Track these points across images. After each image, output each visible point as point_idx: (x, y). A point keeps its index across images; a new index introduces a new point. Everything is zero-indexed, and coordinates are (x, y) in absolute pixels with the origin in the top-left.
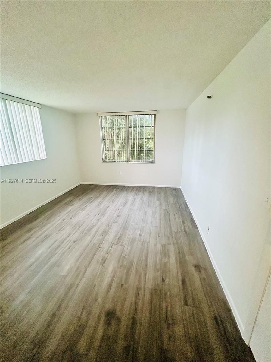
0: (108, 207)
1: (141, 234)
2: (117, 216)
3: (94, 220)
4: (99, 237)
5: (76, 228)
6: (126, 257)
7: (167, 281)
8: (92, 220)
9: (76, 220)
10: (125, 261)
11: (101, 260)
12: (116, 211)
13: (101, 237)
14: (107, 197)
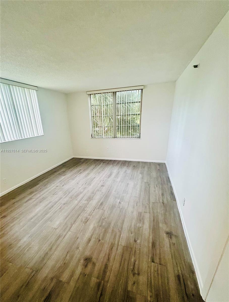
0: (95, 178)
1: (121, 202)
2: (101, 186)
3: (81, 188)
4: (84, 202)
5: (66, 193)
6: (105, 219)
7: (138, 241)
8: (79, 188)
9: (66, 187)
10: (104, 223)
11: (84, 220)
12: (100, 182)
13: (86, 202)
14: (95, 170)
